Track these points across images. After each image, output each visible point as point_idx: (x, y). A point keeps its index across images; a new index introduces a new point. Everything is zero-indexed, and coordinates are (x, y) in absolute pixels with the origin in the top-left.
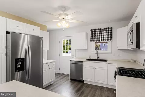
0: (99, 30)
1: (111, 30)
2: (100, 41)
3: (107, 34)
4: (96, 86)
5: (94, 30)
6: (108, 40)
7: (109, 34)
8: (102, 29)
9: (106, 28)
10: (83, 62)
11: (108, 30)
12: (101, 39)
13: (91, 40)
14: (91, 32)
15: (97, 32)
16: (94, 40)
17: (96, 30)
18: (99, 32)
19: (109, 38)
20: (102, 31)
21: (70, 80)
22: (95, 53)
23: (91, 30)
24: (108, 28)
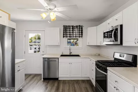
0: (71, 27)
1: (82, 28)
2: (73, 37)
3: (78, 31)
4: (72, 80)
5: (67, 26)
6: (79, 36)
7: (80, 31)
8: (74, 26)
9: (78, 26)
10: (58, 58)
11: (79, 28)
12: (73, 35)
13: (64, 36)
14: (64, 28)
15: (70, 28)
16: (67, 36)
17: (68, 26)
18: (71, 29)
19: (80, 35)
20: (74, 28)
21: (42, 80)
22: (69, 48)
23: (64, 26)
24: (80, 26)
